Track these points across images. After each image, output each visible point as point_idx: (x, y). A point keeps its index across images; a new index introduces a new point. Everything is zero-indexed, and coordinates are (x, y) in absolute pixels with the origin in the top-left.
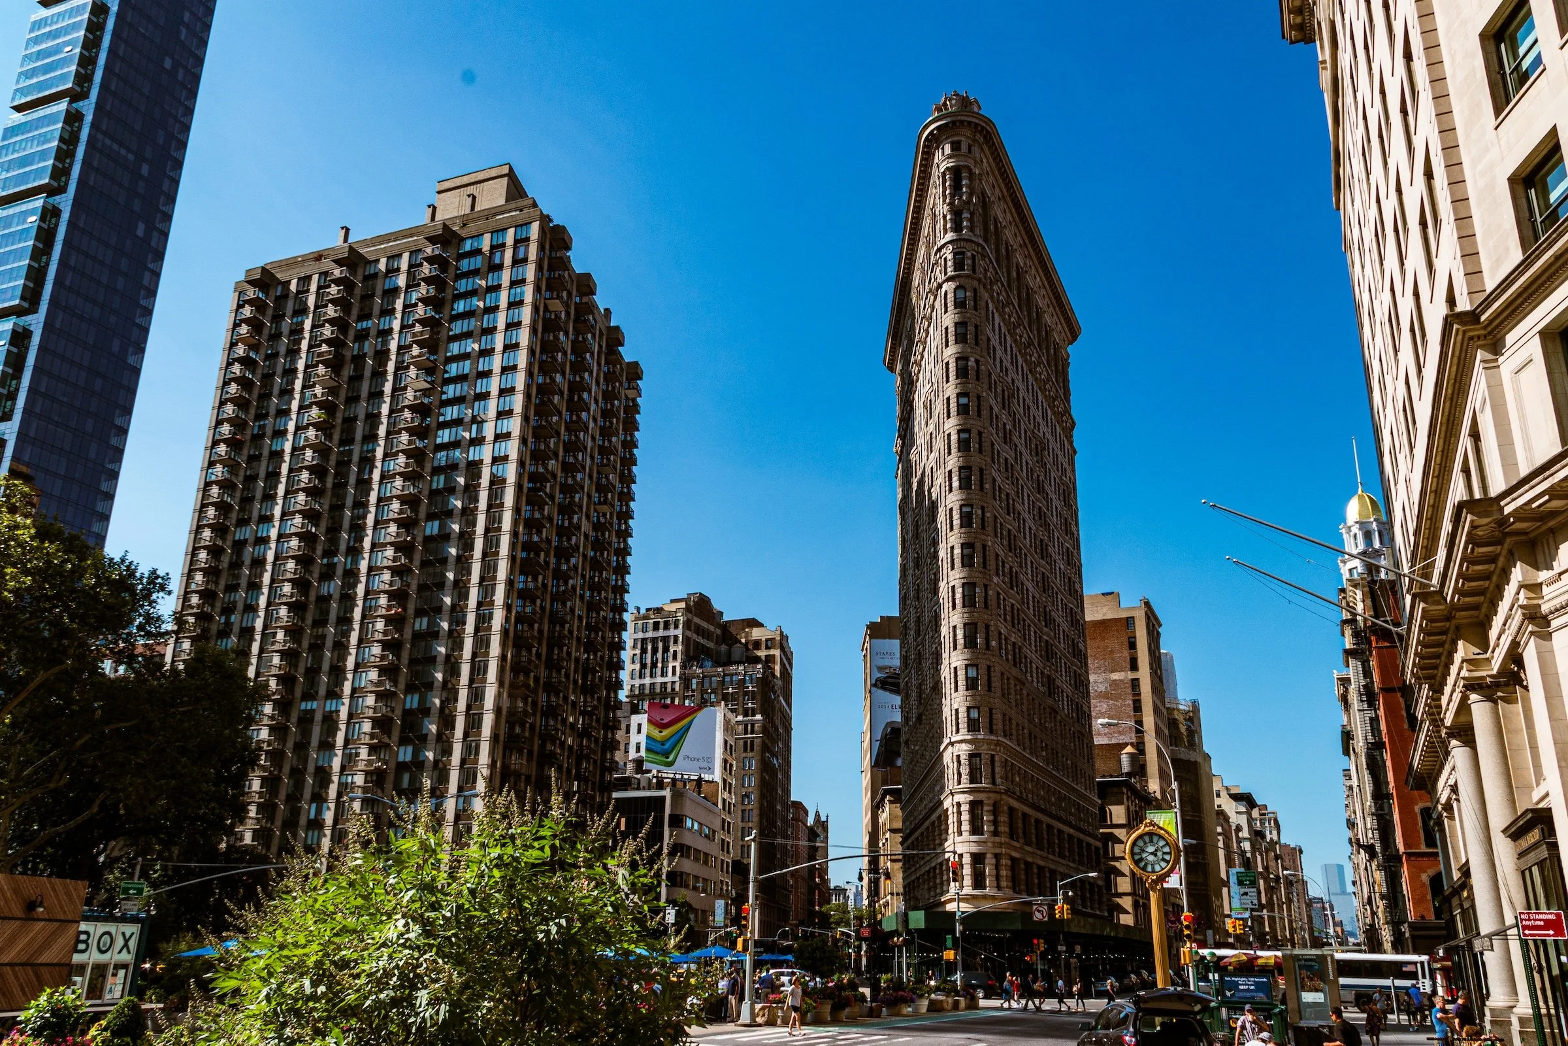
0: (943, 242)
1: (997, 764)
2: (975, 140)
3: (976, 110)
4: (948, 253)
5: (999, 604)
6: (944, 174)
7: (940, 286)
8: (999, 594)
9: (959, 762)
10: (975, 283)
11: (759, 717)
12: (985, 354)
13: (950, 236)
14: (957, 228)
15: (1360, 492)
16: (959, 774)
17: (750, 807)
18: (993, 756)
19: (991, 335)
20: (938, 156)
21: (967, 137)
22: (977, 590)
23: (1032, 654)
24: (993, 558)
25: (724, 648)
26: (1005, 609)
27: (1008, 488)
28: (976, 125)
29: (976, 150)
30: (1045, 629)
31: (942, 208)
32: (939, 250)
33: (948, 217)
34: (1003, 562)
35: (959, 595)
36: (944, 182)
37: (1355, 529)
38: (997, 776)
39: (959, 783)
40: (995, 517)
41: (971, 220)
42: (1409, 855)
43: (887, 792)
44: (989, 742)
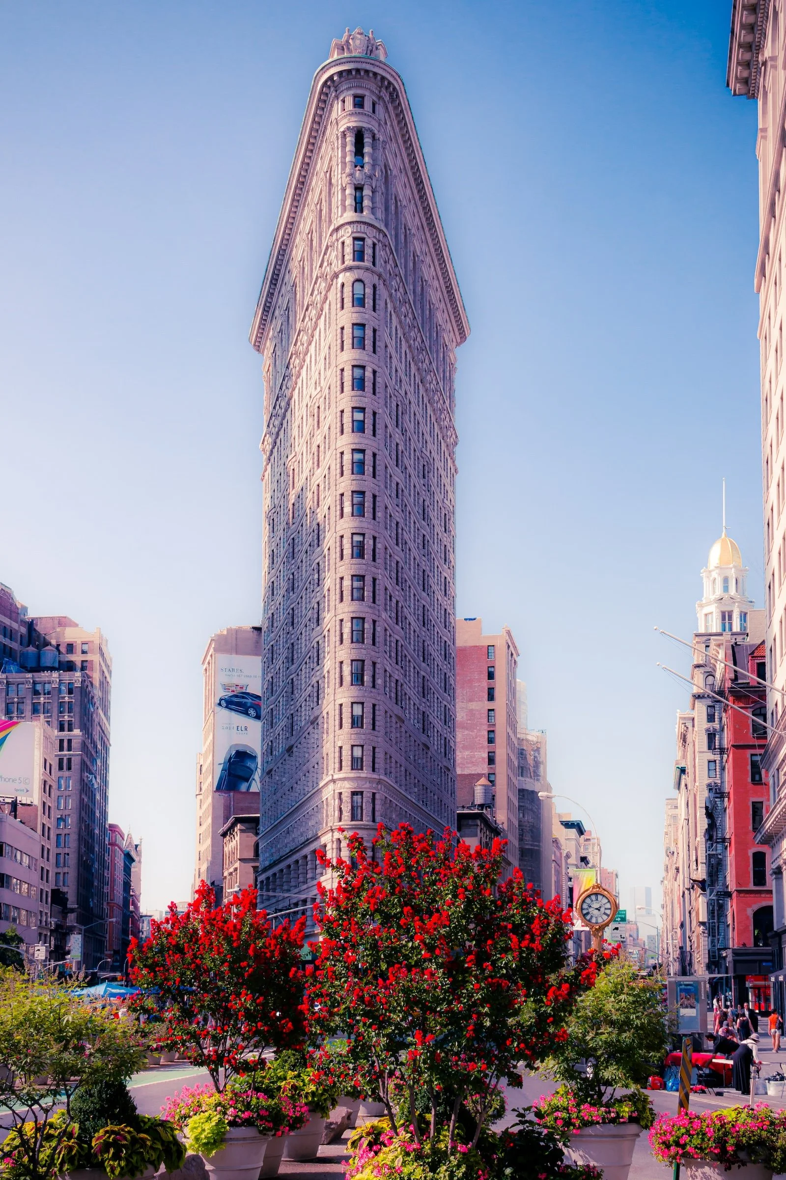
0: (341, 221)
1: (377, 802)
2: (380, 98)
3: (382, 58)
4: (346, 235)
5: (386, 640)
6: (344, 135)
7: (336, 276)
8: (386, 630)
9: (340, 799)
10: (375, 279)
11: (77, 732)
12: (382, 364)
13: (350, 215)
14: (358, 207)
15: (723, 536)
16: (341, 810)
17: (66, 831)
18: (374, 794)
19: (388, 341)
20: (337, 110)
21: (372, 92)
22: (366, 626)
23: (411, 691)
24: (382, 592)
25: (31, 649)
26: (390, 646)
27: (398, 516)
28: (383, 78)
29: (380, 108)
30: (423, 665)
31: (341, 178)
32: (337, 230)
33: (348, 192)
34: (391, 597)
35: (347, 630)
36: (344, 146)
37: (715, 574)
38: (377, 814)
39: (340, 820)
40: (386, 548)
41: (372, 199)
42: (739, 892)
43: (238, 820)
44: (371, 780)
